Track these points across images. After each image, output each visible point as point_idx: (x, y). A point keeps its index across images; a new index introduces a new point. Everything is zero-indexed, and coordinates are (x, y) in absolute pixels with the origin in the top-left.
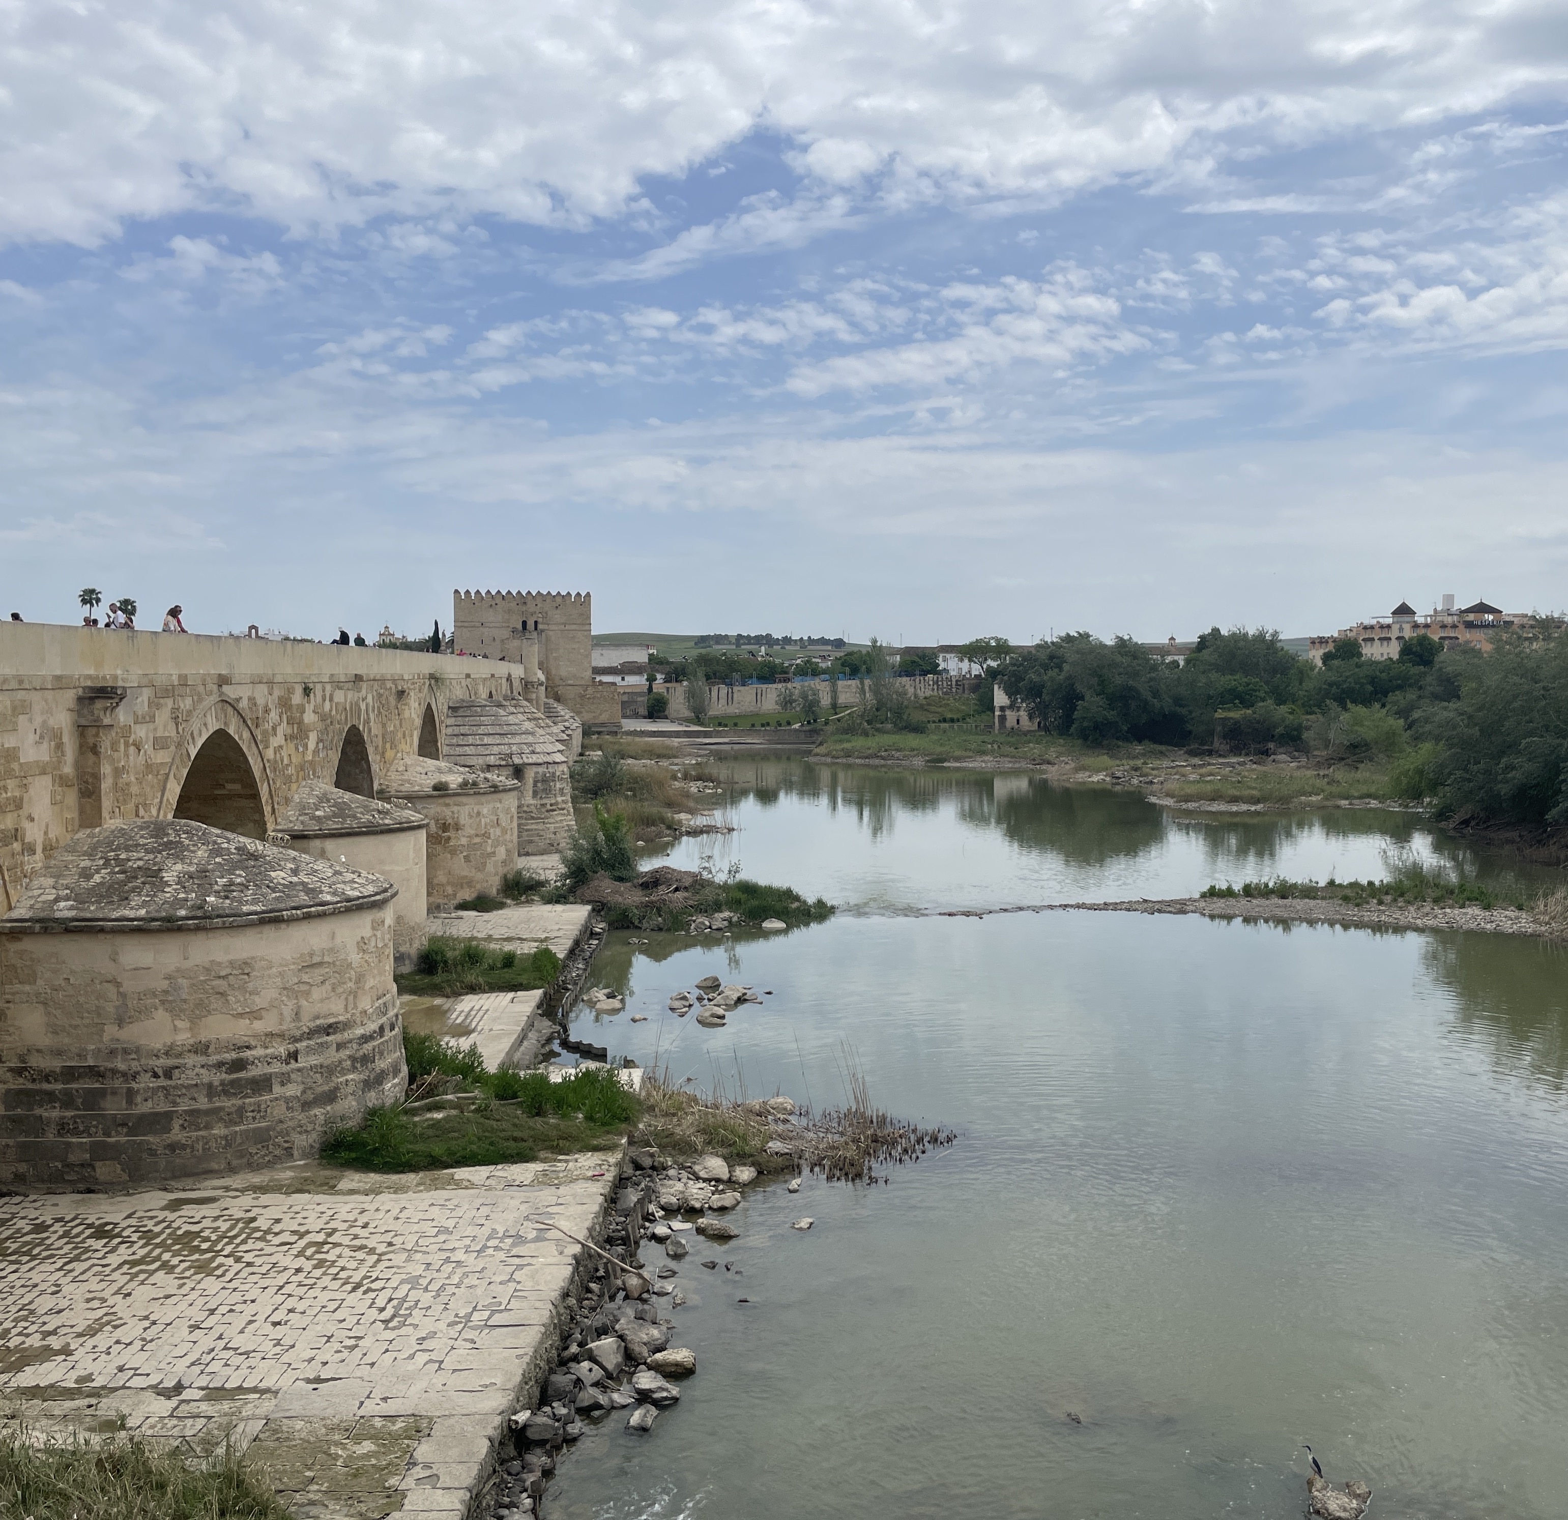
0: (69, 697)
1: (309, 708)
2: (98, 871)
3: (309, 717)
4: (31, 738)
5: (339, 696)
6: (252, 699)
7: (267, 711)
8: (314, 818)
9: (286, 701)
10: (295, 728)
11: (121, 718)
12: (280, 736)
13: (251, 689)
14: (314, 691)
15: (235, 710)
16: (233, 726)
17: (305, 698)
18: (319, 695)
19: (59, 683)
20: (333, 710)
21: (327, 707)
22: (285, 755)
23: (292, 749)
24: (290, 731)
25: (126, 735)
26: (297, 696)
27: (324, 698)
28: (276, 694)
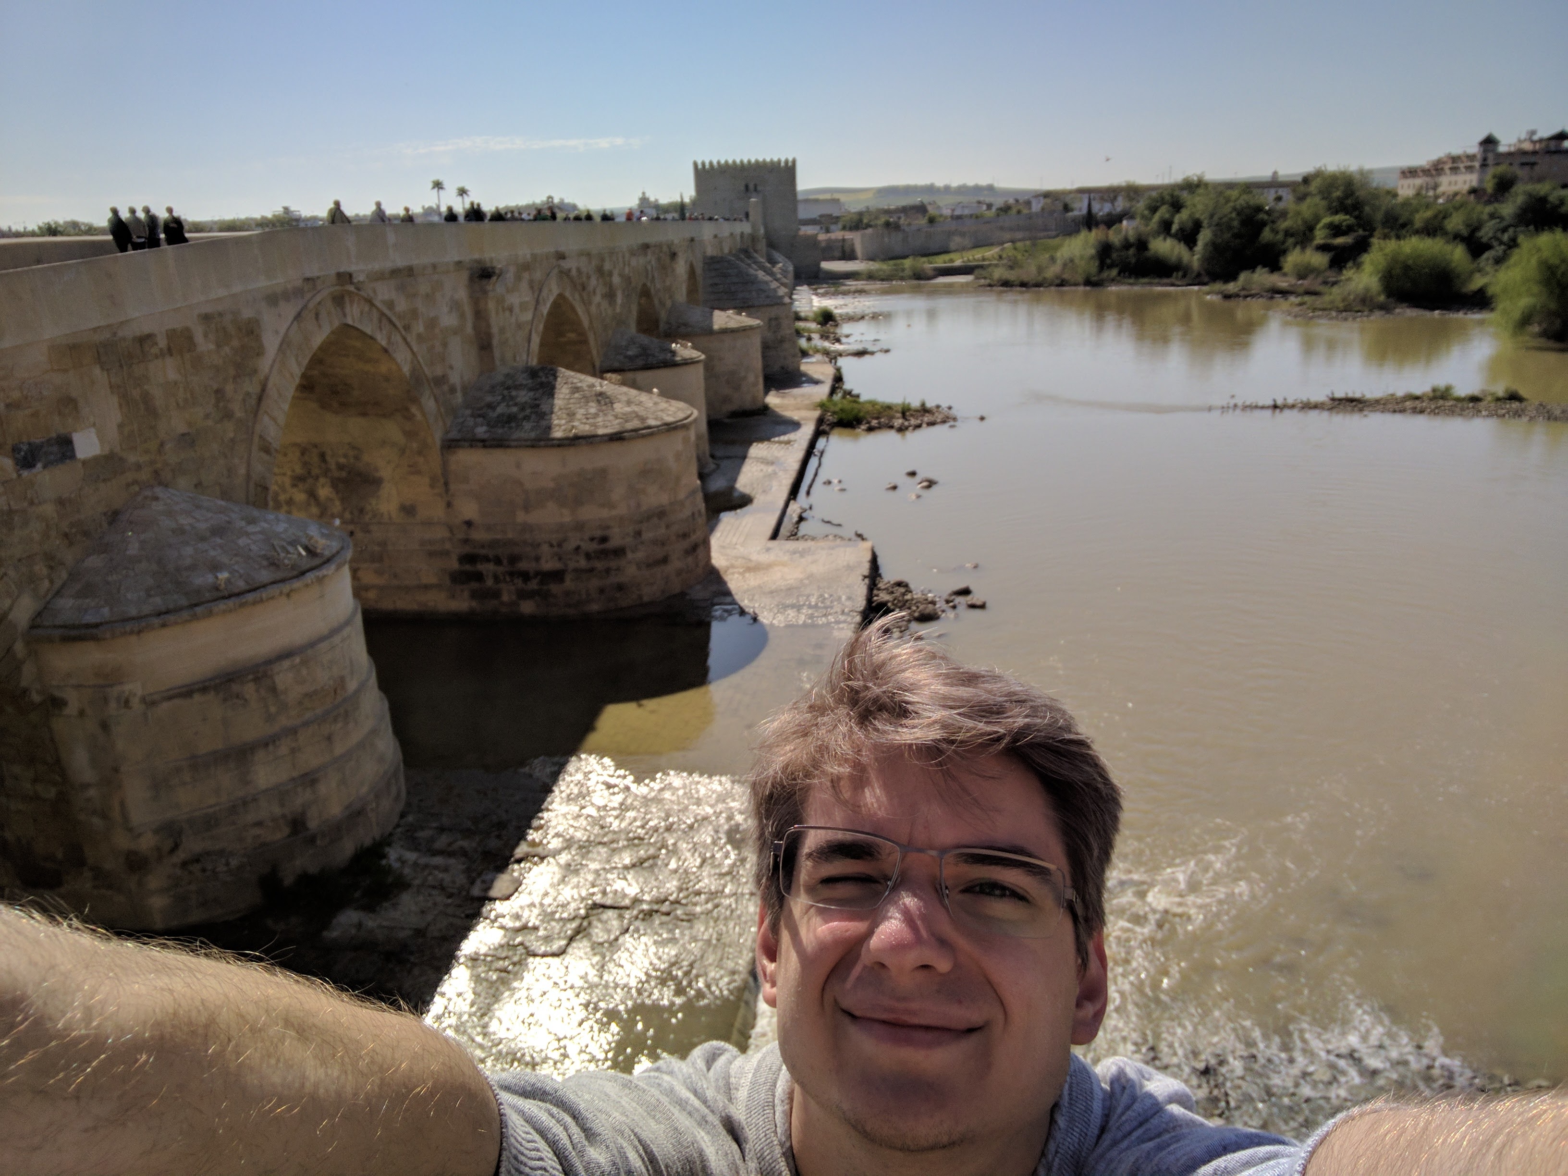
0: (465, 276)
1: (616, 273)
2: (499, 404)
3: (616, 280)
4: (445, 309)
5: (634, 262)
6: (579, 270)
7: (589, 277)
8: (626, 357)
9: (600, 268)
10: (608, 288)
11: (498, 290)
12: (598, 295)
13: (577, 263)
14: (617, 259)
15: (569, 278)
16: (568, 291)
17: (612, 265)
18: (621, 261)
19: (458, 267)
20: (631, 272)
21: (627, 271)
22: (603, 309)
23: (607, 305)
24: (605, 291)
25: (502, 302)
26: (607, 264)
27: (624, 265)
28: (593, 263)
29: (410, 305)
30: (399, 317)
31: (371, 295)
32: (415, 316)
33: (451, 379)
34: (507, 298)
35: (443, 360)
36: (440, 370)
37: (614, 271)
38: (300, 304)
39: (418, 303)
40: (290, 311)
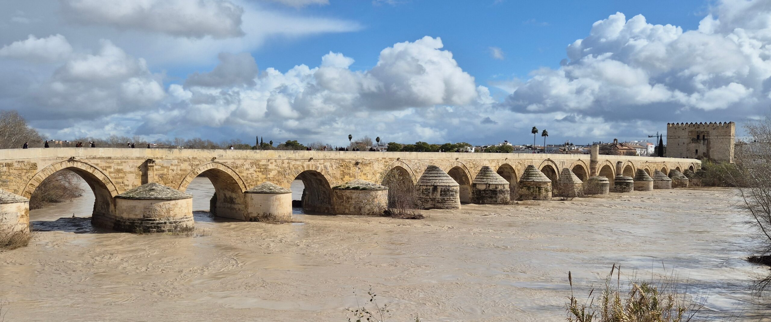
0: (140, 161)
5: (297, 163)
9: (255, 163)
10: (262, 170)
11: (165, 165)
12: (252, 171)
13: (233, 160)
14: (276, 161)
15: (223, 165)
16: (222, 168)
17: (269, 163)
18: (279, 162)
19: (138, 158)
20: (291, 166)
21: (286, 165)
22: (255, 175)
23: (260, 174)
24: (259, 170)
25: (167, 168)
26: (263, 162)
27: (283, 163)
28: (249, 161)
29: (107, 165)
30: (101, 167)
31: (86, 161)
32: (110, 167)
33: (126, 183)
34: (171, 167)
35: (122, 178)
36: (120, 180)
37: (270, 165)
38: (55, 161)
39: (112, 165)
40: (50, 163)
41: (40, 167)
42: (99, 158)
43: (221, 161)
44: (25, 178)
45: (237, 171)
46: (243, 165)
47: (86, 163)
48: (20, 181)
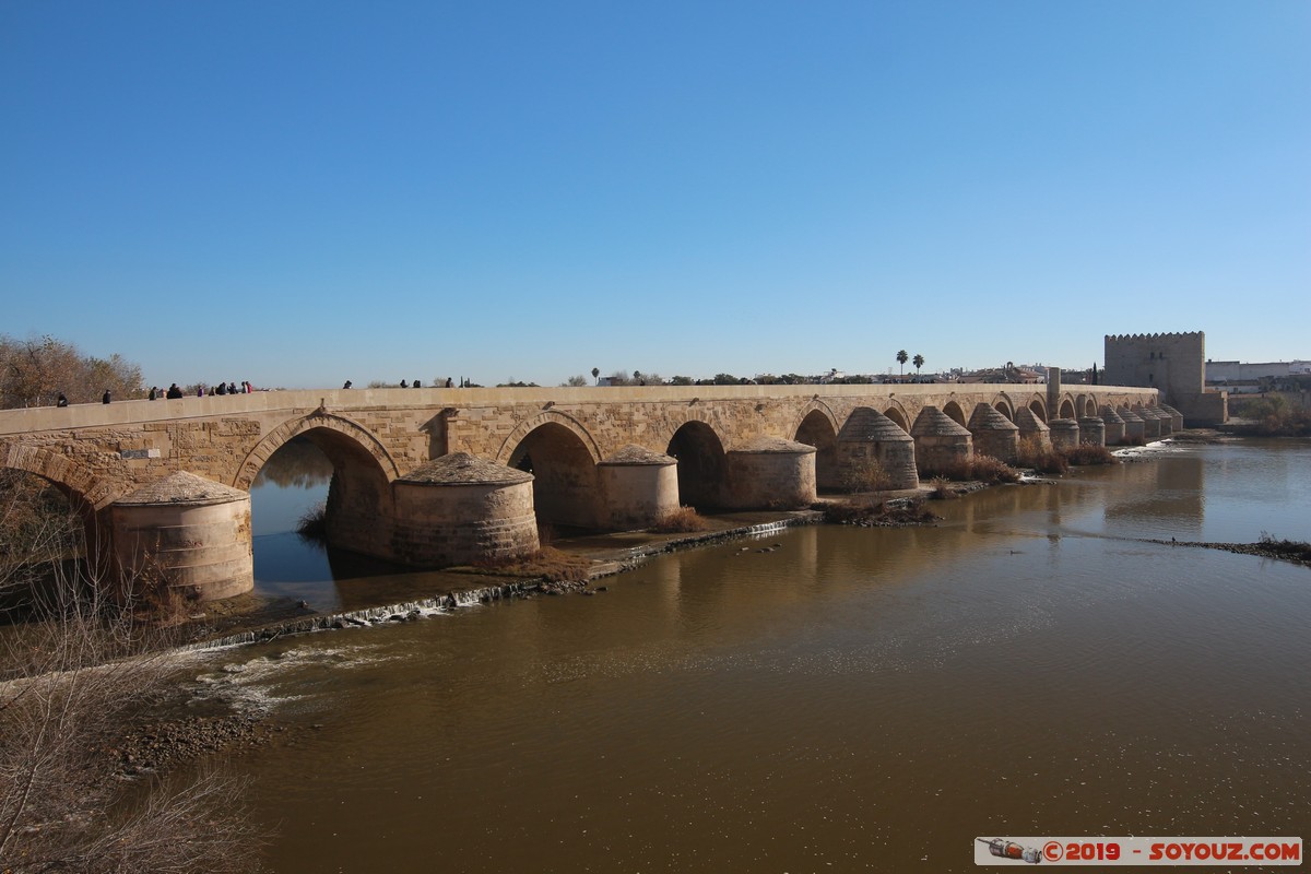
0: (431, 412)
1: (639, 414)
3: (639, 418)
5: (674, 408)
6: (579, 411)
9: (613, 411)
10: (624, 422)
11: (474, 419)
12: (608, 425)
13: (579, 407)
14: (643, 406)
15: (564, 415)
16: (562, 422)
17: (633, 410)
18: (649, 408)
19: (430, 407)
20: (667, 415)
21: (659, 413)
22: (613, 433)
23: (620, 430)
24: (618, 422)
25: (477, 425)
26: (625, 409)
27: (655, 409)
28: (604, 408)
29: (380, 421)
30: (369, 426)
31: (345, 416)
32: (384, 426)
33: (411, 454)
34: (484, 423)
35: (405, 446)
36: (401, 450)
37: (636, 413)
38: (290, 418)
39: (388, 421)
40: (282, 420)
41: (265, 430)
42: (366, 409)
43: (561, 409)
44: (238, 452)
45: (585, 425)
46: (595, 415)
47: (345, 420)
48: (230, 458)
